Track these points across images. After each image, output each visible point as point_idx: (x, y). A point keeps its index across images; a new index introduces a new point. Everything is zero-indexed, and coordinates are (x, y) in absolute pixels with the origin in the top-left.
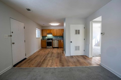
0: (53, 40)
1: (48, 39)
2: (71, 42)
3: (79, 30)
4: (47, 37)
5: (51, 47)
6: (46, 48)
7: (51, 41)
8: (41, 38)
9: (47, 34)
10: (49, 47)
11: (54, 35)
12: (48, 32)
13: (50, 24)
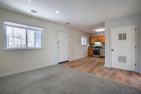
0: (102, 48)
1: (96, 47)
2: (113, 50)
3: (126, 34)
4: (95, 45)
5: (98, 56)
6: (92, 56)
7: (98, 49)
8: (88, 45)
9: (95, 42)
10: (96, 56)
11: (103, 42)
12: (96, 39)
13: (95, 30)
